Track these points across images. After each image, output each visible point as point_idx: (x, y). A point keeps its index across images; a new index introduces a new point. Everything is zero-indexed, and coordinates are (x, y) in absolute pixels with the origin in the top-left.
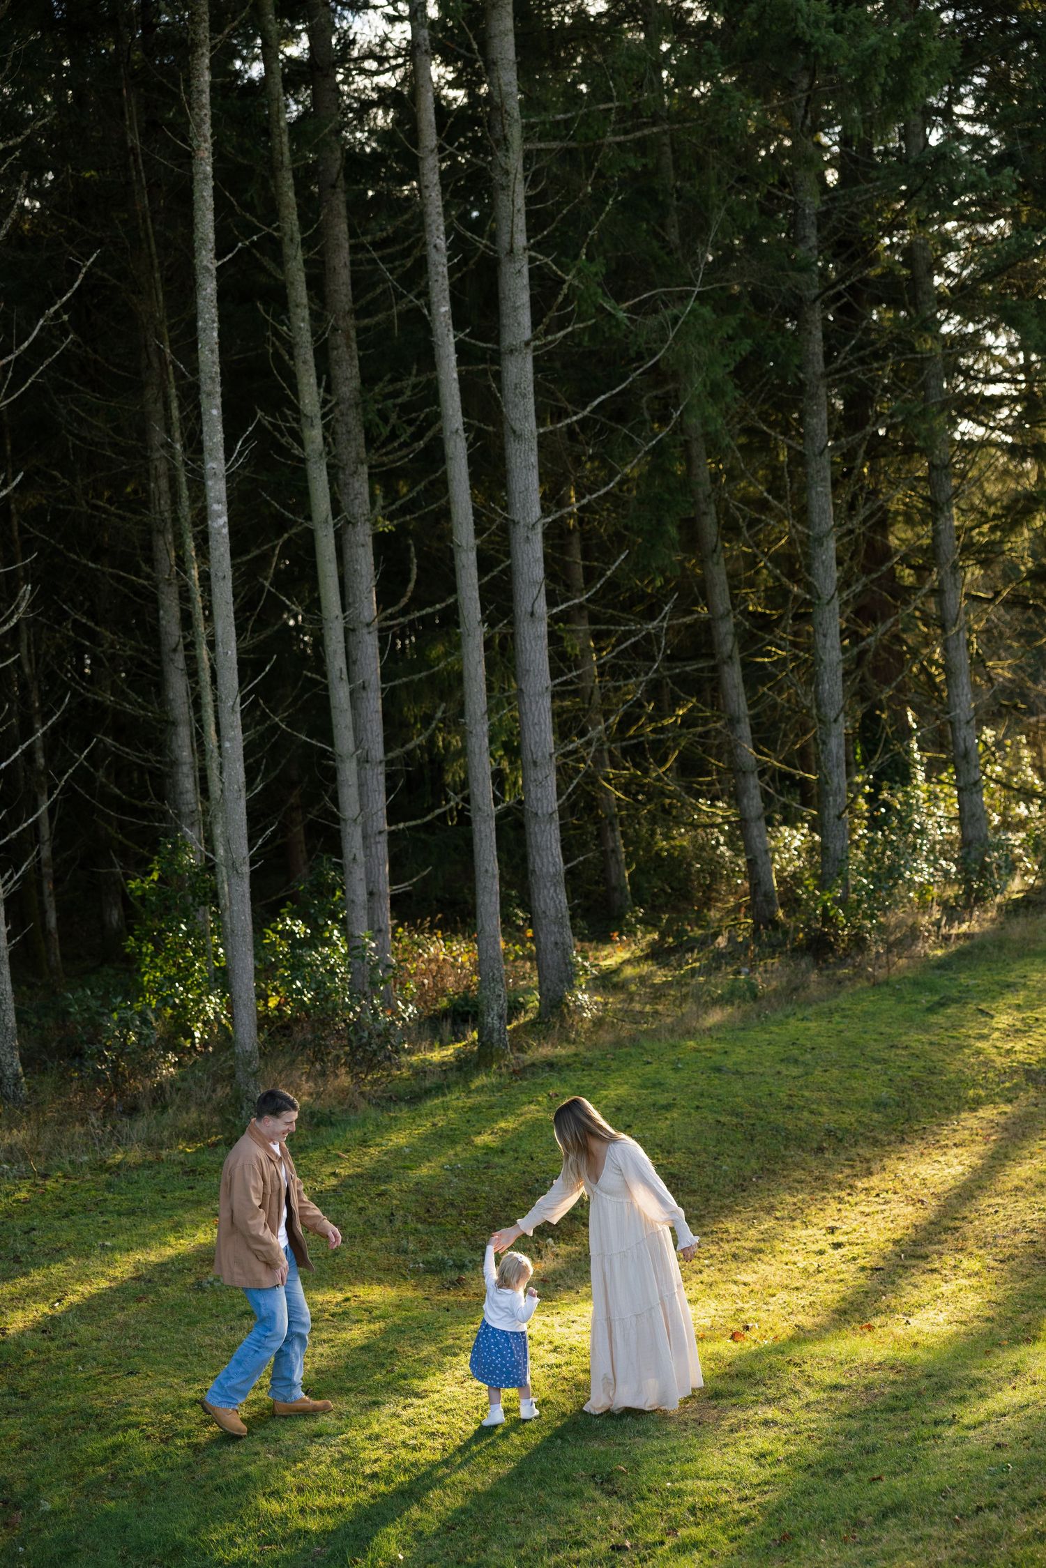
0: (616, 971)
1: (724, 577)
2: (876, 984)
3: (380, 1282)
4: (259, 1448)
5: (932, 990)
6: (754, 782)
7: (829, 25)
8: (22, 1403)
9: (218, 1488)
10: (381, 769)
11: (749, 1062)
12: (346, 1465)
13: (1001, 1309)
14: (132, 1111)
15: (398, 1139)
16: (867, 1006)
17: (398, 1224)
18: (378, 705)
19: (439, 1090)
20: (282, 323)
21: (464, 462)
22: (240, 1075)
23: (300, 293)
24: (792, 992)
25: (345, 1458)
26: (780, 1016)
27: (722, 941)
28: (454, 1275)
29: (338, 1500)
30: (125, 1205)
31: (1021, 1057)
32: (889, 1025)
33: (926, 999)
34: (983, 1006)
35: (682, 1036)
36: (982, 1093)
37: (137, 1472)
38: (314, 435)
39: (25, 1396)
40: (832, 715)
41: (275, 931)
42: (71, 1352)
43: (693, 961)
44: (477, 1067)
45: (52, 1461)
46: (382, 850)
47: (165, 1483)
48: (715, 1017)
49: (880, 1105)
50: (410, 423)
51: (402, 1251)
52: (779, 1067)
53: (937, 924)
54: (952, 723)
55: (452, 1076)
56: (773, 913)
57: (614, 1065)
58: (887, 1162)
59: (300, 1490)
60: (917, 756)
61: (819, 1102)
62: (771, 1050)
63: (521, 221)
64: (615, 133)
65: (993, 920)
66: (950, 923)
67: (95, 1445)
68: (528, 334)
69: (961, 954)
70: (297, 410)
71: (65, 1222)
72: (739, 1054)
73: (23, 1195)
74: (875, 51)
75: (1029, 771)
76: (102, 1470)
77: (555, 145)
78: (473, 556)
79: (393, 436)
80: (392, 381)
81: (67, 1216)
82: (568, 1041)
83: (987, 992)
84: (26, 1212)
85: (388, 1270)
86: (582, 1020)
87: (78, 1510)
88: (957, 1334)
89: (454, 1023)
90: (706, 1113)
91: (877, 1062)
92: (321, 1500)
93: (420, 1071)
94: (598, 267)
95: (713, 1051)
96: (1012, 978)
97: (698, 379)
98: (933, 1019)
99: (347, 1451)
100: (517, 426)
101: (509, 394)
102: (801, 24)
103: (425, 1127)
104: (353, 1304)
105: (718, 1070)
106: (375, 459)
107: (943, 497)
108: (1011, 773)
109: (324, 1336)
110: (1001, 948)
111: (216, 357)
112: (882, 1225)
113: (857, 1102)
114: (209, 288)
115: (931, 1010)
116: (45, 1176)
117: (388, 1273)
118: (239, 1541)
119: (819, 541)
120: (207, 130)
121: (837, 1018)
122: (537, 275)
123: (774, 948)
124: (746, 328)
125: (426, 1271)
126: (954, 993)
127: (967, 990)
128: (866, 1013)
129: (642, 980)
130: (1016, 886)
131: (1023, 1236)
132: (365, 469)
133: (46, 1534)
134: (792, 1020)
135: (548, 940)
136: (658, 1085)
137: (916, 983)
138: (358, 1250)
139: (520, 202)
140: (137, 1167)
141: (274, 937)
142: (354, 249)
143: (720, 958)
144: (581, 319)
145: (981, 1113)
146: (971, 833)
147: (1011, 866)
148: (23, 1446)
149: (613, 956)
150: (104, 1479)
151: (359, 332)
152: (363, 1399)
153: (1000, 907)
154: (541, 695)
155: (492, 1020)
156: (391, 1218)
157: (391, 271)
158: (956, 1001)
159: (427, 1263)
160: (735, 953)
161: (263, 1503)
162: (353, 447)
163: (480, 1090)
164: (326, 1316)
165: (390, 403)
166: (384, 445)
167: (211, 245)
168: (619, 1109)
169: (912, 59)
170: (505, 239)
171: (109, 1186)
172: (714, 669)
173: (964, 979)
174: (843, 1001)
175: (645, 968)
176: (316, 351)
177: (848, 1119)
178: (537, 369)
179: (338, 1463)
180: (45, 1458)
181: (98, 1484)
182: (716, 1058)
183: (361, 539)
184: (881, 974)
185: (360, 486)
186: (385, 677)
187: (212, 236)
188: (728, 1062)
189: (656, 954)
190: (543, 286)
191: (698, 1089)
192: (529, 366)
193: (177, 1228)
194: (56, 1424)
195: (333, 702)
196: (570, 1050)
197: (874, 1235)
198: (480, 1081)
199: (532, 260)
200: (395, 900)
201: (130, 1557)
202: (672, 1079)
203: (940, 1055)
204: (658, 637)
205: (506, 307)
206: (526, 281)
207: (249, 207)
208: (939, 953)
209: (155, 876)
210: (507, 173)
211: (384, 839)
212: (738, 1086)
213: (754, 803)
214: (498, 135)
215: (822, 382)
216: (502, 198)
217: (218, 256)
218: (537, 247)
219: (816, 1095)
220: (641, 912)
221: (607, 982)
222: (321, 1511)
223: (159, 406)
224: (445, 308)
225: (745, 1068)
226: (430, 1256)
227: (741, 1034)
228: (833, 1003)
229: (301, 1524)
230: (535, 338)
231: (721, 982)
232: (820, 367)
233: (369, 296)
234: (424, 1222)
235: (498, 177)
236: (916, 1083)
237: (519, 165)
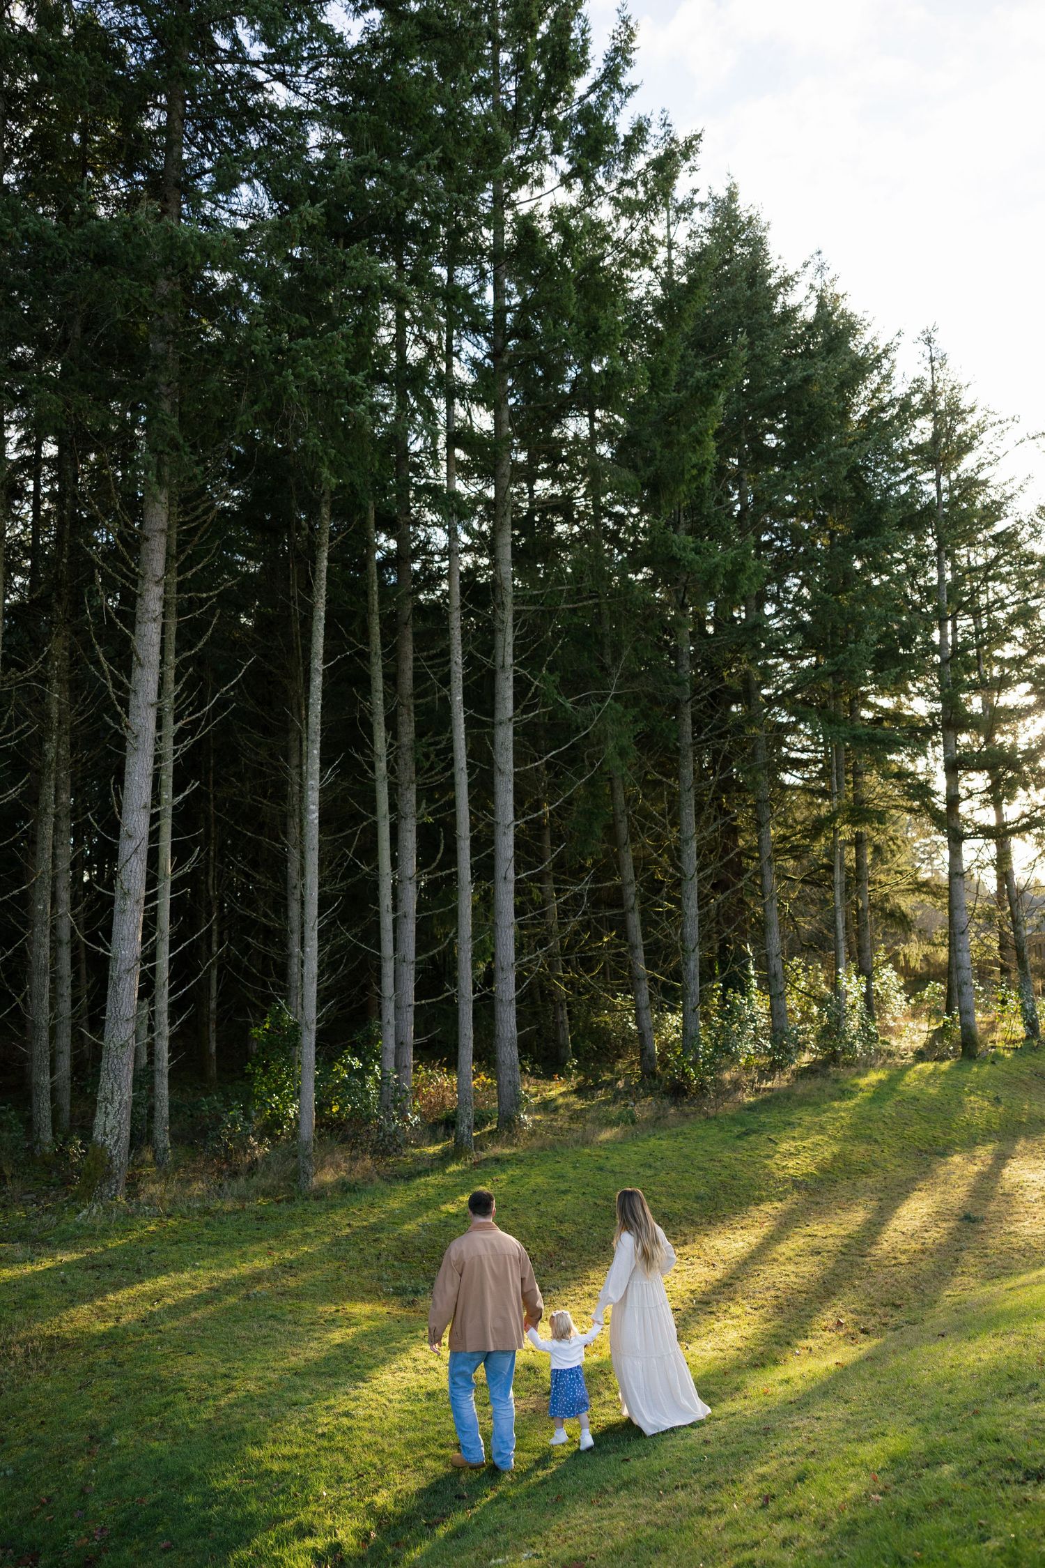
0: (554, 1100)
1: (631, 860)
2: (708, 1118)
3: (363, 1300)
4: (257, 1411)
5: (742, 1124)
6: (645, 985)
7: (692, 550)
8: (118, 1370)
9: (223, 1438)
10: (413, 966)
11: (621, 1165)
12: (308, 1426)
13: (746, 1343)
14: (235, 1174)
15: (394, 1204)
16: (700, 1132)
17: (382, 1261)
18: (413, 928)
19: (426, 1172)
20: (367, 700)
21: (466, 787)
22: (300, 1156)
23: (379, 683)
24: (657, 1122)
25: (309, 1421)
26: (645, 1136)
27: (621, 1084)
28: (411, 1297)
29: (296, 1450)
30: (215, 1238)
31: (792, 1171)
32: (712, 1146)
33: (738, 1130)
34: (772, 1137)
35: (583, 1146)
36: (764, 1194)
37: (177, 1422)
38: (382, 766)
39: (120, 1365)
40: (691, 947)
41: (341, 1063)
42: (156, 1336)
43: (601, 1095)
44: (452, 1158)
45: (127, 1411)
46: (410, 1016)
47: (192, 1432)
48: (606, 1135)
49: (699, 1198)
50: (442, 761)
51: (380, 1279)
52: (639, 1170)
53: (753, 1081)
54: (767, 956)
55: (436, 1164)
56: (654, 1068)
57: (537, 1162)
58: (697, 1237)
59: (274, 1442)
60: (753, 973)
61: (661, 1194)
62: (636, 1158)
63: (510, 650)
64: (566, 602)
65: (788, 1080)
66: (760, 1081)
67: (154, 1400)
68: (511, 714)
69: (765, 1102)
70: (373, 751)
71: (174, 1248)
72: (616, 1160)
73: (153, 1228)
74: (717, 566)
75: (823, 986)
76: (155, 1419)
77: (532, 608)
78: (468, 843)
79: (431, 768)
80: (433, 736)
81: (176, 1243)
82: (512, 1144)
83: (775, 1127)
84: (152, 1239)
85: (369, 1292)
86: (523, 1131)
87: (135, 1446)
88: (716, 1358)
89: (447, 1128)
90: (589, 1197)
91: (700, 1169)
92: (286, 1450)
93: (418, 1159)
94: (556, 678)
95: (600, 1156)
96: (793, 1119)
97: (611, 744)
98: (739, 1143)
99: (310, 1416)
100: (502, 767)
101: (498, 748)
102: (675, 549)
103: (411, 1197)
104: (340, 1314)
105: (601, 1169)
106: (421, 781)
107: (764, 819)
108: (812, 987)
109: (317, 1335)
110: (789, 1098)
111: (319, 720)
112: (686, 1279)
113: (684, 1195)
114: (317, 681)
115: (739, 1137)
116: (169, 1216)
117: (369, 1294)
118: (228, 1475)
119: (686, 842)
120: (323, 592)
121: (680, 1139)
122: (518, 680)
123: (651, 1091)
124: (645, 715)
125: (394, 1294)
126: (755, 1126)
127: (764, 1125)
128: (699, 1137)
129: (567, 1106)
130: (806, 1058)
131: (773, 1293)
132: (414, 786)
133: (111, 1462)
134: (652, 1139)
135: (505, 1079)
136: (561, 1177)
137: (732, 1119)
138: (354, 1278)
139: (510, 639)
140: (229, 1213)
141: (340, 1067)
142: (416, 659)
143: (618, 1095)
144: (543, 707)
145: (761, 1207)
146: (777, 1024)
147: (802, 1047)
148: (112, 1399)
149: (556, 1090)
150: (155, 1425)
151: (416, 706)
152: (330, 1381)
153: (793, 1072)
154: (508, 927)
155: (463, 1129)
156: (378, 1257)
157: (435, 674)
158: (755, 1132)
159: (395, 1288)
160: (629, 1092)
161: (249, 1449)
162: (407, 773)
163: (450, 1174)
164: (322, 1321)
165: (432, 748)
166: (426, 772)
167: (321, 656)
168: (534, 1192)
169: (740, 571)
170: (500, 659)
171: (207, 1225)
172: (624, 915)
173: (763, 1118)
174: (686, 1128)
175: (572, 1099)
176: (386, 718)
177: (678, 1206)
178: (515, 733)
179: (302, 1424)
180: (123, 1408)
181: (151, 1429)
182: (601, 1161)
183: (409, 827)
184: (712, 1112)
185: (410, 796)
186: (418, 911)
187: (321, 651)
188: (608, 1165)
189: (580, 1091)
190: (521, 685)
191: (586, 1181)
192: (511, 732)
193: (243, 1257)
194: (135, 1385)
195: (382, 925)
196: (514, 1150)
197: (679, 1286)
198: (453, 1168)
199: (515, 672)
200: (416, 1047)
201: (159, 1482)
202: (571, 1174)
203: (741, 1167)
204: (582, 896)
205: (498, 698)
206: (511, 683)
207: (353, 634)
208: (752, 1099)
209: (267, 1026)
210: (503, 622)
211: (412, 1009)
212: (611, 1181)
213: (644, 999)
214: (499, 601)
215: (691, 749)
216: (499, 637)
217: (325, 662)
218: (520, 664)
219: (659, 1189)
220: (576, 1062)
221: (547, 1106)
222: (284, 1457)
223: (297, 743)
224: (459, 698)
225: (617, 1169)
226: (398, 1284)
227: (619, 1146)
228: (679, 1130)
229: (269, 1466)
230: (515, 716)
231: (614, 1110)
232: (689, 740)
233: (423, 686)
234: (399, 1260)
235: (497, 624)
236: (723, 1185)
237: (510, 619)
